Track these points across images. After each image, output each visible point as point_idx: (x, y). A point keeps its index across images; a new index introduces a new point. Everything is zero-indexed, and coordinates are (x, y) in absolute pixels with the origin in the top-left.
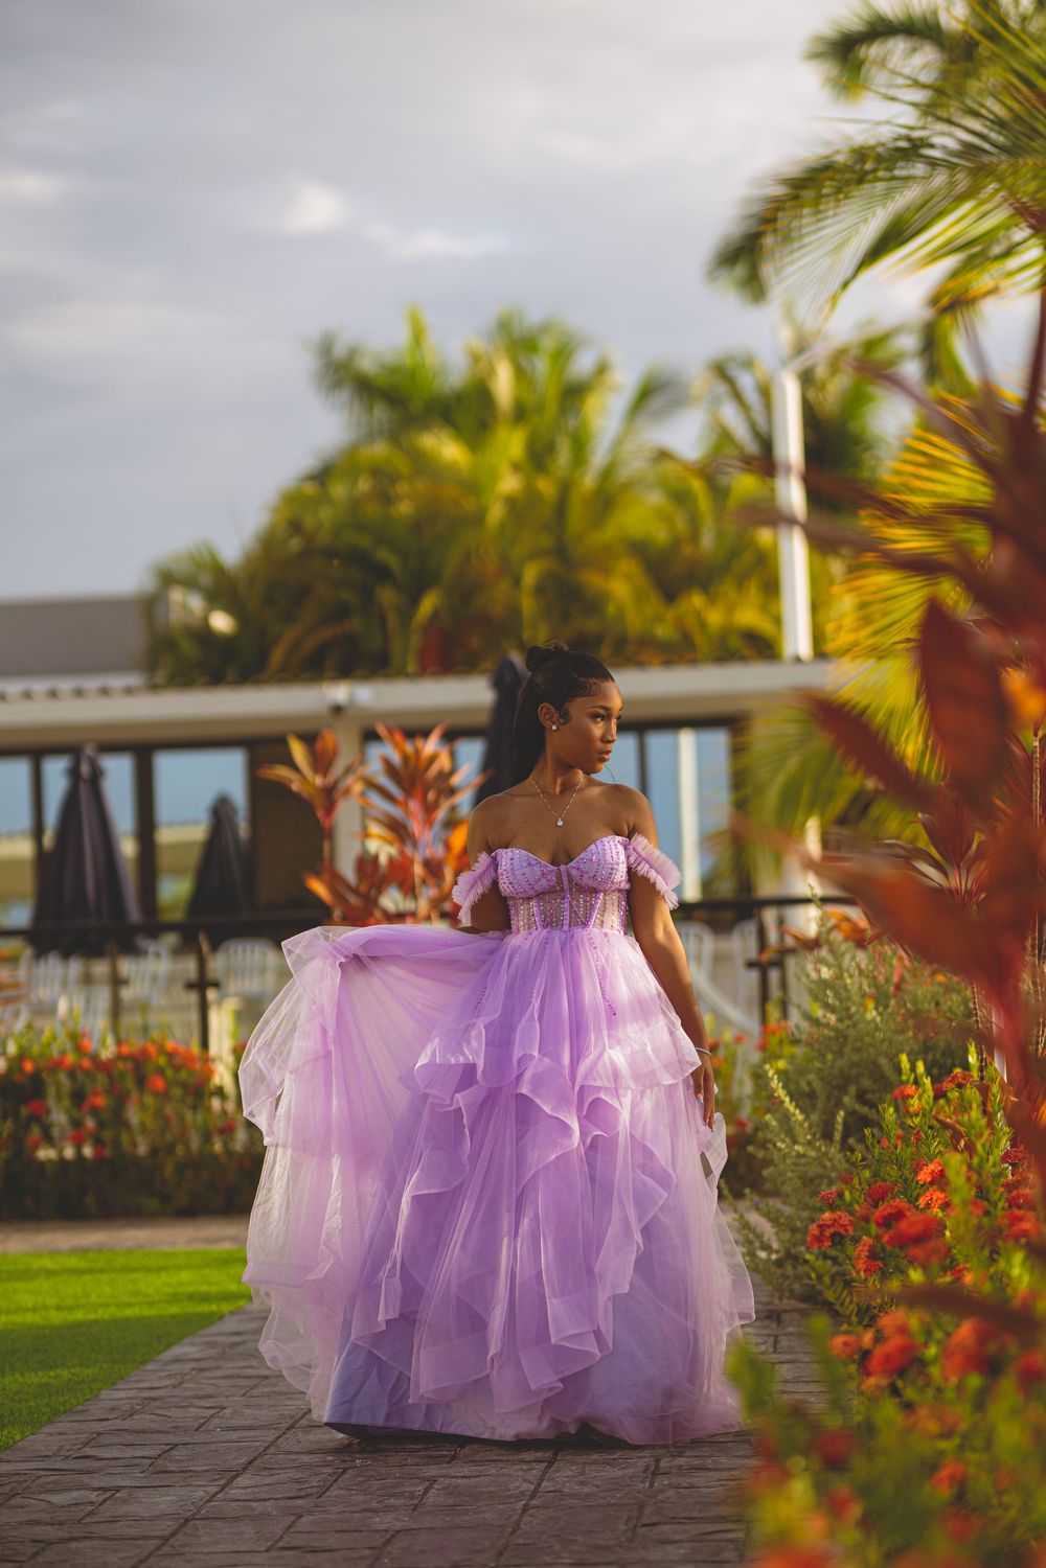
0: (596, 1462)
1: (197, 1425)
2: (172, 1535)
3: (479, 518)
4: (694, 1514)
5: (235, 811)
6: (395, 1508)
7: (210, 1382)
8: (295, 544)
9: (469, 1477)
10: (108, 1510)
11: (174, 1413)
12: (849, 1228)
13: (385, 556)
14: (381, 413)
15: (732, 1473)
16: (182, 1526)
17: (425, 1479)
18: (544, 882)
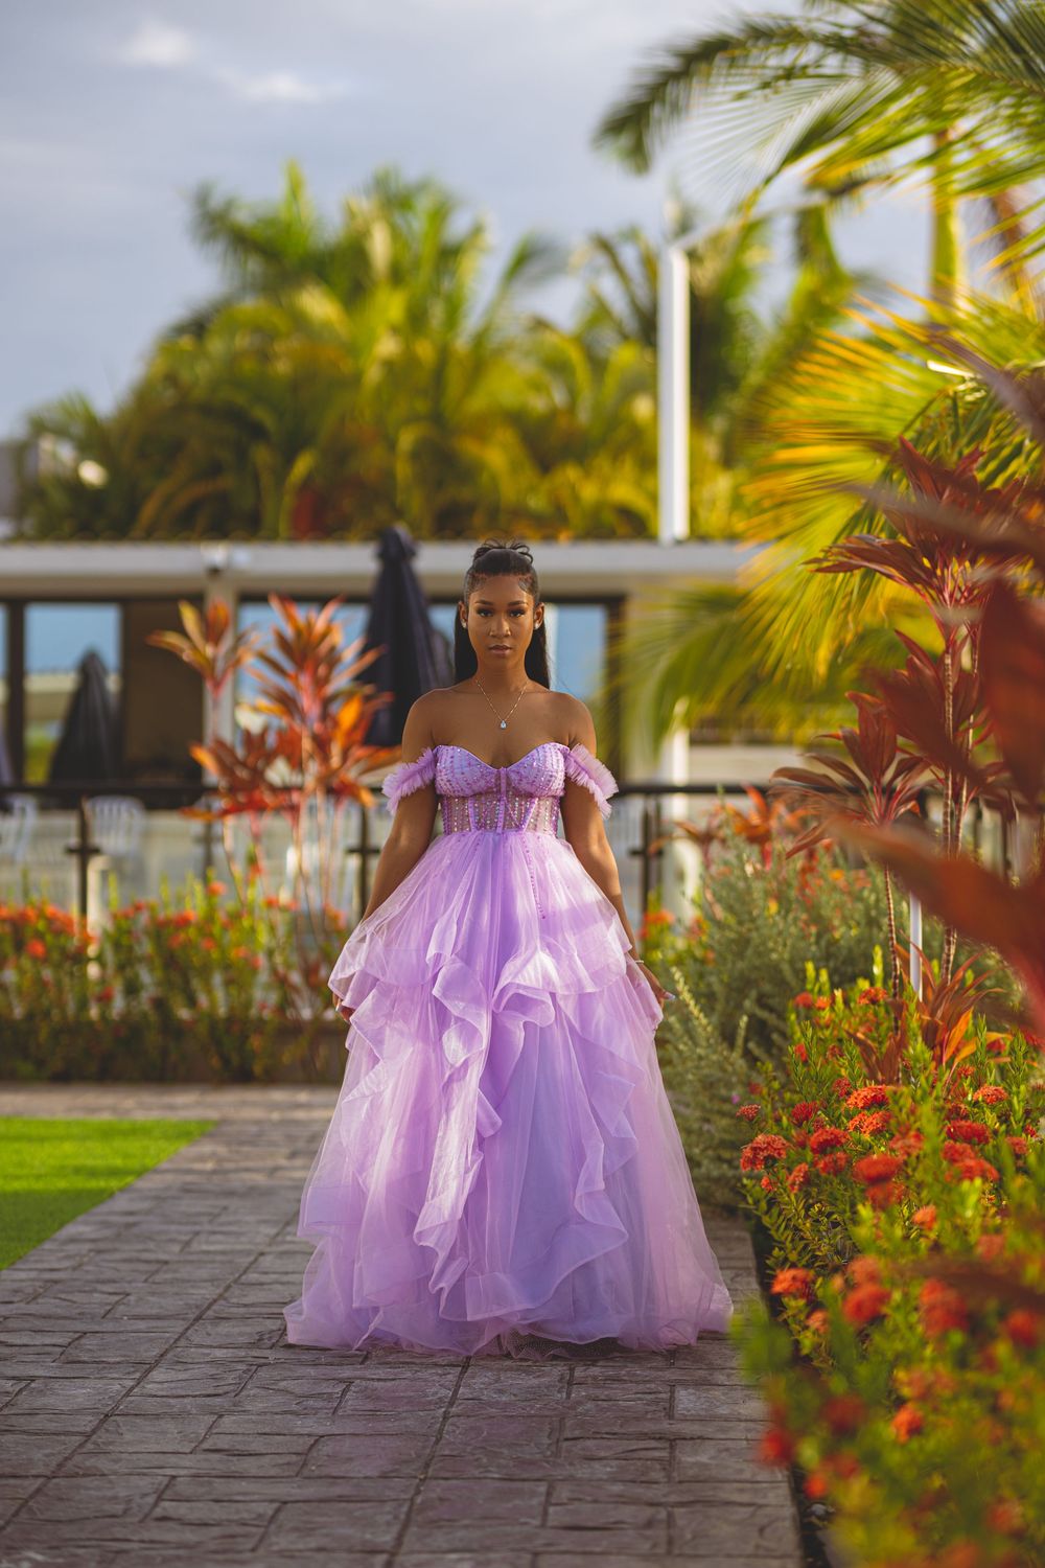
0: (510, 1369)
1: (103, 1312)
2: (94, 1432)
3: (356, 379)
4: (616, 1430)
5: (105, 671)
6: (316, 1411)
7: (112, 1265)
8: (169, 395)
9: (385, 1380)
10: (26, 1402)
11: (77, 1297)
12: (782, 1152)
13: (262, 415)
14: (254, 265)
15: (648, 1386)
16: (102, 1422)
17: (341, 1381)
18: (482, 783)
